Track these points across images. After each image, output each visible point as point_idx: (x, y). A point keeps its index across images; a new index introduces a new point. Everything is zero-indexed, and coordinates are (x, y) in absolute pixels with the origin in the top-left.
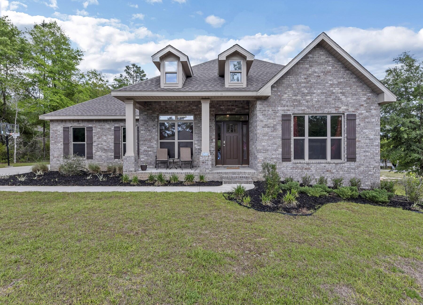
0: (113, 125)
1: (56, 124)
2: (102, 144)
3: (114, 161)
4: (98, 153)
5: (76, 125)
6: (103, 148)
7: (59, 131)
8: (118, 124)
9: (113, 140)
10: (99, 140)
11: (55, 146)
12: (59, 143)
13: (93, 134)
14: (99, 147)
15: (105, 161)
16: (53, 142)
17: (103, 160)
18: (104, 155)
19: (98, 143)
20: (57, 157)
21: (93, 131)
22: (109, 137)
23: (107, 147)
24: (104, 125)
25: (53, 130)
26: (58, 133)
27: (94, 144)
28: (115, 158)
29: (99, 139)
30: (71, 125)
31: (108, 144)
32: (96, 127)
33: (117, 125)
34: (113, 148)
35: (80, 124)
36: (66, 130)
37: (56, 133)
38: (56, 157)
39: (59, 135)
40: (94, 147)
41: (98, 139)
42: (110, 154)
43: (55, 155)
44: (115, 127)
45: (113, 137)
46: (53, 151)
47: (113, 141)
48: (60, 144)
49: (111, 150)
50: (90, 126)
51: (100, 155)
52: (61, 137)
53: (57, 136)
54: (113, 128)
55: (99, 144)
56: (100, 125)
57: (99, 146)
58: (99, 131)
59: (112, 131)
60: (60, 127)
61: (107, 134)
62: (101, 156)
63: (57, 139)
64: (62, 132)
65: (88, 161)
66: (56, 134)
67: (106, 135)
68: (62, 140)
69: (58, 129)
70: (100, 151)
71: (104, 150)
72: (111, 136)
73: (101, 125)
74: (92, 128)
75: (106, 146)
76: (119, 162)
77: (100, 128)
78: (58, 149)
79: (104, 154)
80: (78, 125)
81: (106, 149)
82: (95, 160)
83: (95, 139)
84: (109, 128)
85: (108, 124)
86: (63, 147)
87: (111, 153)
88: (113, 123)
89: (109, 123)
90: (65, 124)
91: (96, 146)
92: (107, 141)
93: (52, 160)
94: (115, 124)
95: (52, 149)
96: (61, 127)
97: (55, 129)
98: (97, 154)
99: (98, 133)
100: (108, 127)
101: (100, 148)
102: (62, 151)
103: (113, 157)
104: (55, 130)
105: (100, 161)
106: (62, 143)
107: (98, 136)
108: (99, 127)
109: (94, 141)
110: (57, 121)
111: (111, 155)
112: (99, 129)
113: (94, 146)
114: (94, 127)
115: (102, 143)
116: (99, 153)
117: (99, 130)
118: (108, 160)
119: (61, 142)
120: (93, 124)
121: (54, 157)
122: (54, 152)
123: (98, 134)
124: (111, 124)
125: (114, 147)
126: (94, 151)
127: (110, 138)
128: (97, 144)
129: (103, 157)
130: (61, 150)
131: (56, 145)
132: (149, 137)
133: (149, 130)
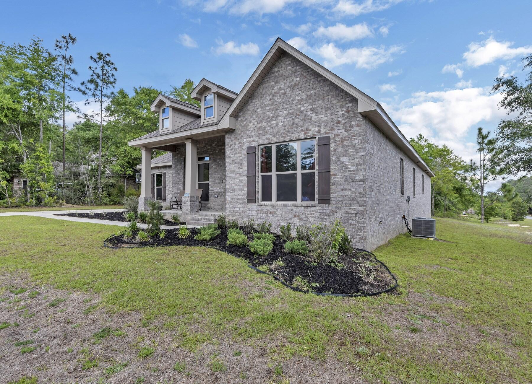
30: (155, 172)
35: (160, 170)
74: (165, 174)
91: (168, 189)
101: (169, 192)
109: (167, 186)
132: (178, 180)
133: (178, 173)
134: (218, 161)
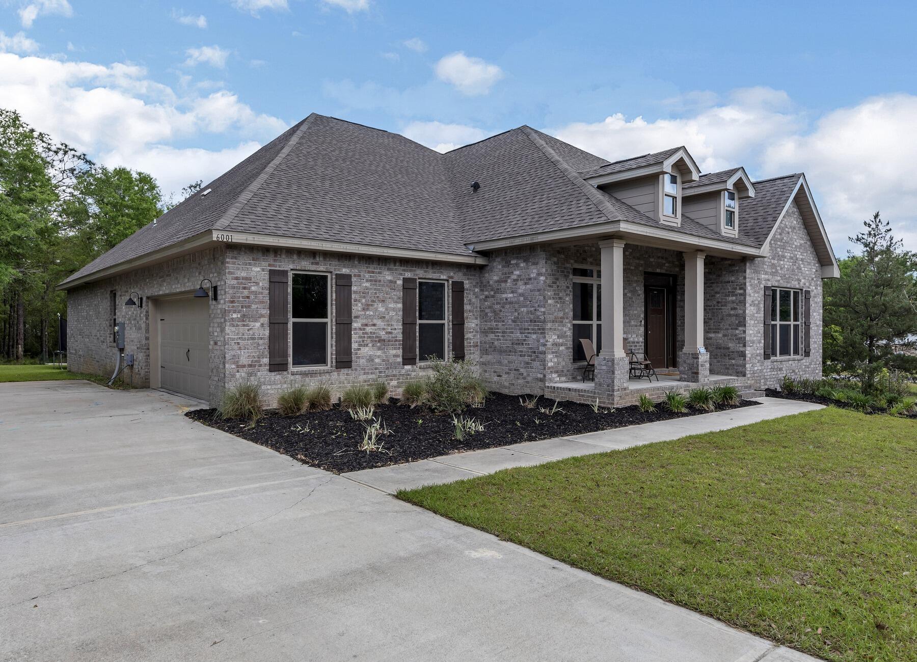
0: (401, 274)
1: (244, 259)
2: (374, 325)
3: (403, 372)
4: (366, 351)
5: (307, 266)
6: (377, 337)
7: (257, 284)
8: (411, 271)
9: (401, 313)
10: (368, 313)
11: (241, 328)
12: (256, 321)
13: (353, 296)
14: (366, 333)
15: (380, 372)
16: (235, 316)
17: (376, 369)
18: (379, 357)
19: (365, 321)
20: (250, 366)
21: (354, 288)
22: (392, 305)
23: (387, 333)
24: (380, 273)
25: (237, 278)
26: (253, 288)
27: (355, 325)
28: (404, 364)
29: (368, 309)
30: (291, 267)
31: (388, 325)
32: (359, 276)
33: (408, 275)
34: (400, 337)
35: (317, 264)
36: (276, 278)
37: (244, 288)
38: (244, 366)
39: (255, 293)
40: (355, 334)
41: (364, 309)
42: (394, 352)
43: (244, 360)
44: (405, 280)
45: (400, 306)
46: (236, 347)
47: (400, 318)
48: (258, 324)
49: (396, 341)
50: (345, 271)
51: (370, 356)
52: (262, 302)
53: (248, 297)
54: (400, 282)
55: (366, 325)
56: (369, 272)
57: (368, 329)
58: (367, 288)
59: (399, 290)
60: (258, 269)
61: (386, 298)
62: (371, 359)
63: (249, 307)
64: (267, 285)
65: (339, 375)
66: (246, 292)
67: (383, 301)
68: (266, 312)
69: (253, 274)
70: (370, 345)
71: (379, 341)
72: (396, 302)
73: (373, 272)
74: (349, 277)
75: (384, 329)
76: (413, 374)
77: (371, 281)
78: (253, 339)
79: (379, 353)
80: (313, 267)
81: (383, 338)
82: (356, 370)
83: (356, 309)
84: (391, 281)
85: (389, 269)
86: (267, 332)
87: (395, 349)
88: (399, 268)
89: (392, 266)
90: (275, 261)
91: (360, 329)
92: (387, 317)
93: (233, 376)
94: (404, 270)
95: (233, 339)
96: (263, 270)
97: (244, 274)
98: (363, 352)
99: (364, 293)
100: (389, 278)
101: (369, 337)
102: (264, 344)
103: (400, 360)
104: (243, 278)
105: (368, 373)
106: (266, 320)
107: (364, 301)
108: (367, 276)
109: (356, 317)
110: (251, 249)
111: (396, 356)
112: (367, 281)
113: (355, 329)
114: (355, 276)
115: (375, 321)
116: (367, 349)
117: (368, 284)
118: (388, 368)
119: (262, 316)
120: (352, 267)
121: (238, 366)
122: (240, 349)
123: (364, 297)
124: (396, 270)
125: (403, 333)
126: (354, 346)
127: (394, 309)
128: (362, 325)
129: (377, 360)
130: (261, 342)
131: (247, 325)
132: (561, 314)
133: (560, 298)
134: (635, 285)
